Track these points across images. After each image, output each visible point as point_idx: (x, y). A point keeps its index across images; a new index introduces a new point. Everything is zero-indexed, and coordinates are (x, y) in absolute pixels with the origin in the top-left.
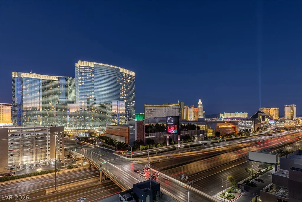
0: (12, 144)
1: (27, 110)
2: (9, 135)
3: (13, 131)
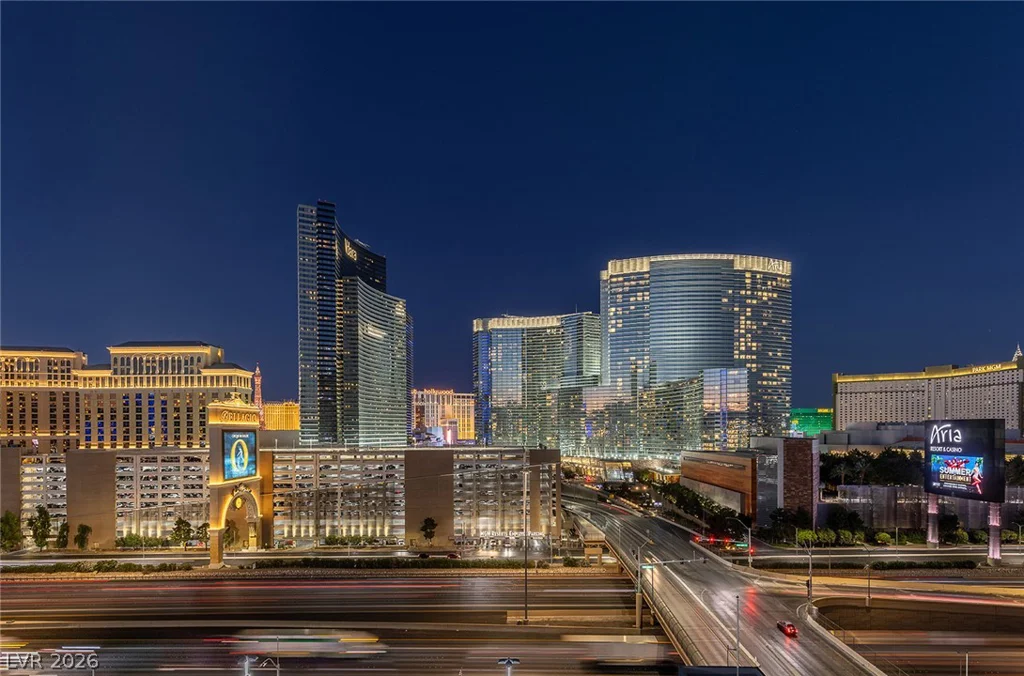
0: (461, 485)
2: (458, 466)
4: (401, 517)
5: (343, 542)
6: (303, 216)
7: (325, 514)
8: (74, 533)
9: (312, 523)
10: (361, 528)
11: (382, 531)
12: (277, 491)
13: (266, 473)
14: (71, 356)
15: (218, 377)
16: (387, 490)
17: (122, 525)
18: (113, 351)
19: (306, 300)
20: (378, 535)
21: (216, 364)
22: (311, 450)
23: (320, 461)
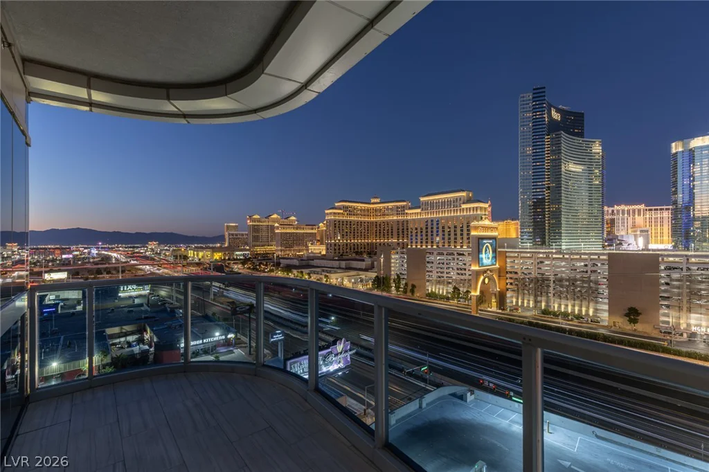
0: (667, 284)
1: (703, 217)
2: (662, 268)
3: (671, 259)
4: (605, 303)
5: (555, 315)
6: (524, 101)
7: (541, 294)
8: (410, 288)
9: (532, 298)
10: (569, 306)
11: (587, 311)
12: (508, 276)
13: (502, 264)
14: (405, 203)
15: (470, 208)
16: (591, 281)
17: (428, 286)
18: (422, 199)
19: (525, 154)
20: (584, 314)
21: (469, 201)
22: (529, 250)
23: (538, 258)
